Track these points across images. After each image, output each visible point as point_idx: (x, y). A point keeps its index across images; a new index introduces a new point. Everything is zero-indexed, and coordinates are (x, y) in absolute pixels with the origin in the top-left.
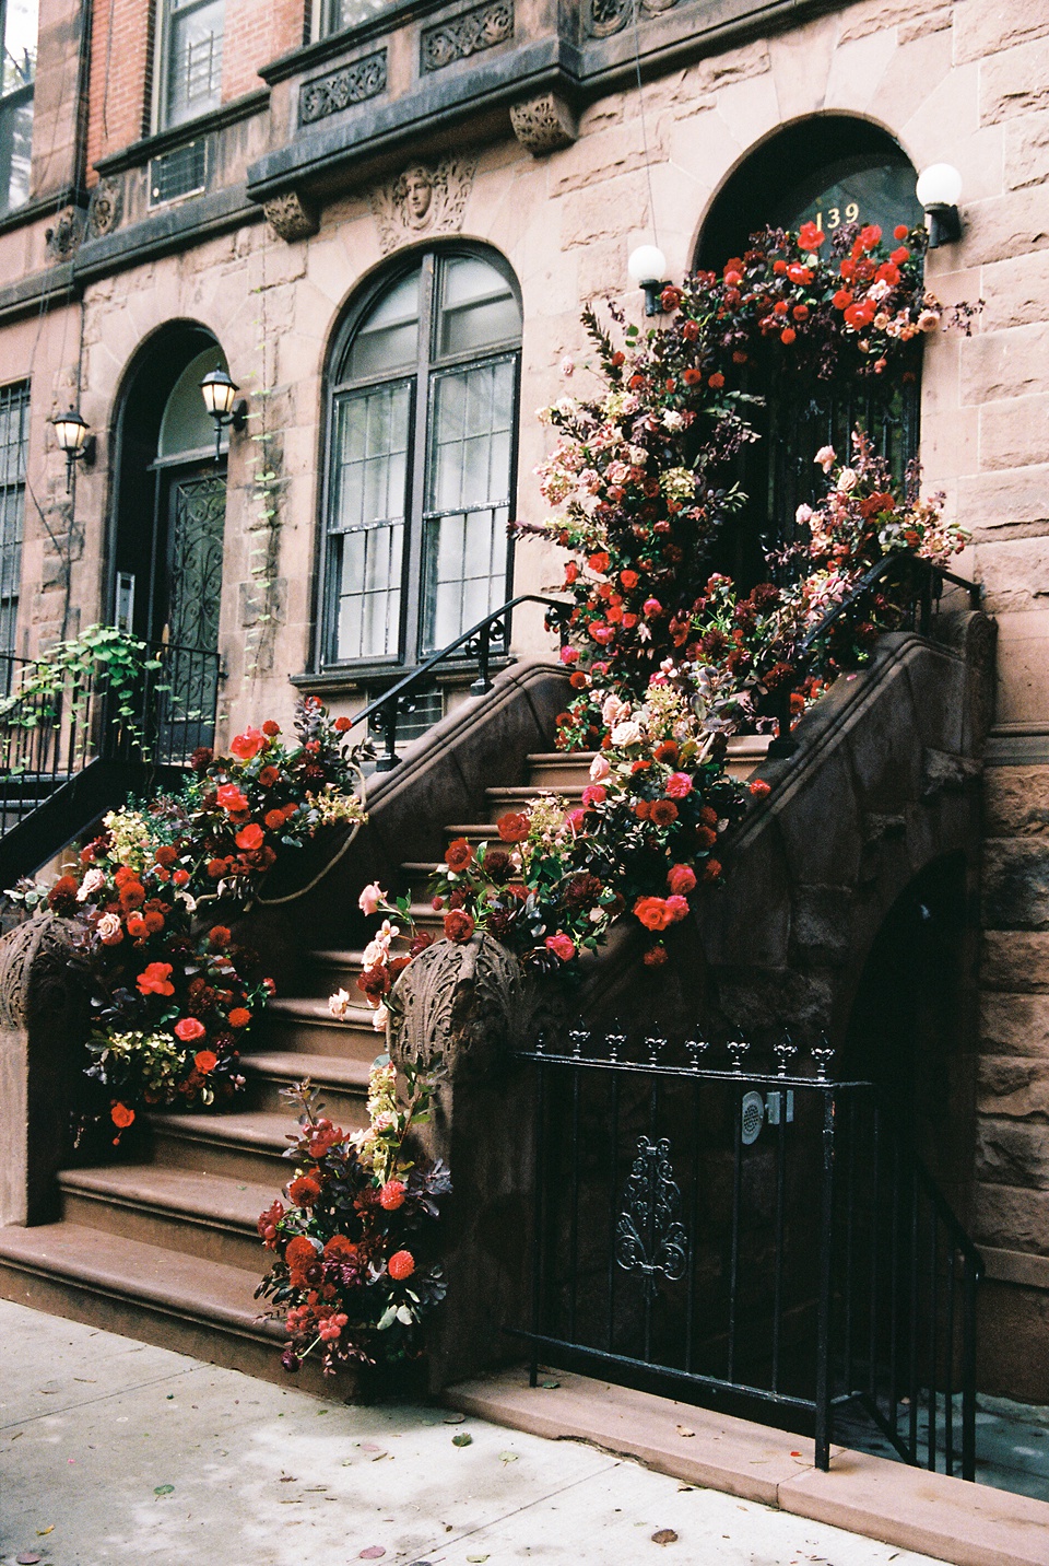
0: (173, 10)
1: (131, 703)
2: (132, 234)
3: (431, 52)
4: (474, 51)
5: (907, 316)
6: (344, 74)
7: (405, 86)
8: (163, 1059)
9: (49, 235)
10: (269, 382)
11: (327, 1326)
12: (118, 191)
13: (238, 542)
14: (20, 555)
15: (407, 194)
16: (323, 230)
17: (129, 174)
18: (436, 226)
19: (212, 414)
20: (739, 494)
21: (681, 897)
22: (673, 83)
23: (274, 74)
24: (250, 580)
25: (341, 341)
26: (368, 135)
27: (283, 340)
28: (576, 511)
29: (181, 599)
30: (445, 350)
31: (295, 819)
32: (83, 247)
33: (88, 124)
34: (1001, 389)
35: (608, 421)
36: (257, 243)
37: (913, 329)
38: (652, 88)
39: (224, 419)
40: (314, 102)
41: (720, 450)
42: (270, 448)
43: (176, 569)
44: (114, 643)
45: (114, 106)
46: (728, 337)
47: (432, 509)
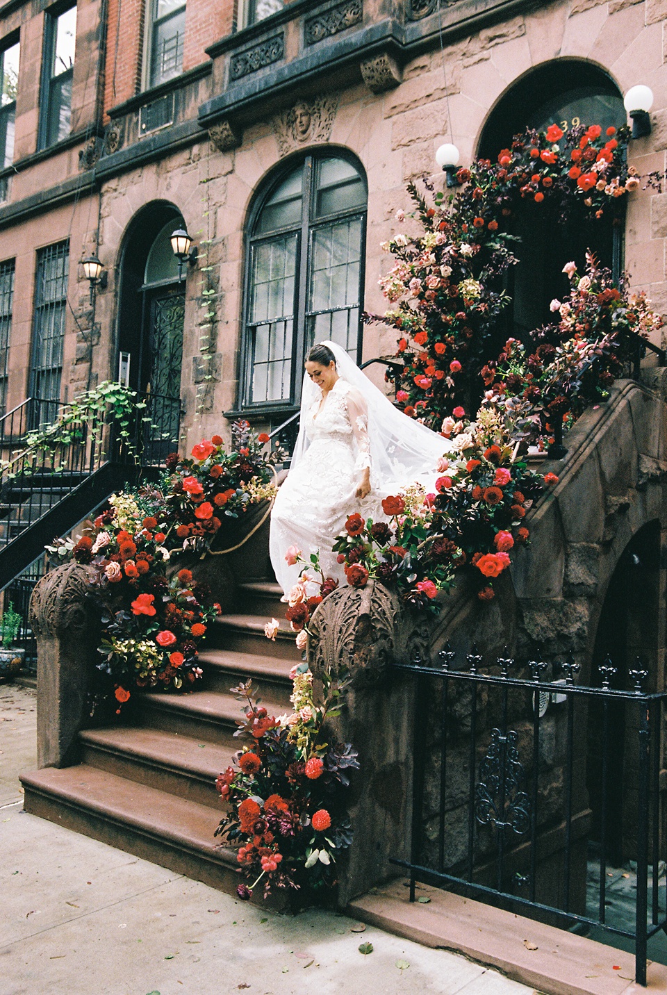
0: (155, 20)
1: (127, 429)
2: (129, 151)
3: (311, 33)
4: (338, 31)
5: (618, 181)
6: (257, 50)
7: (295, 54)
8: (148, 658)
9: (81, 154)
10: (211, 235)
11: (267, 861)
12: (121, 127)
13: (192, 333)
14: (63, 343)
15: (296, 120)
16: (244, 143)
17: (128, 117)
18: (314, 138)
19: (177, 255)
20: (506, 297)
21: (505, 554)
22: (463, 46)
23: (215, 52)
24: (199, 355)
25: (255, 210)
26: (272, 84)
27: (219, 211)
28: (405, 307)
29: (157, 368)
30: (319, 213)
31: (233, 499)
32: (101, 160)
33: (104, 89)
35: (426, 250)
36: (204, 153)
37: (622, 190)
38: (450, 49)
39: (183, 259)
40: (239, 67)
41: (496, 269)
42: (212, 275)
43: (155, 350)
44: (118, 392)
45: (120, 77)
46: (499, 199)
47: (311, 309)
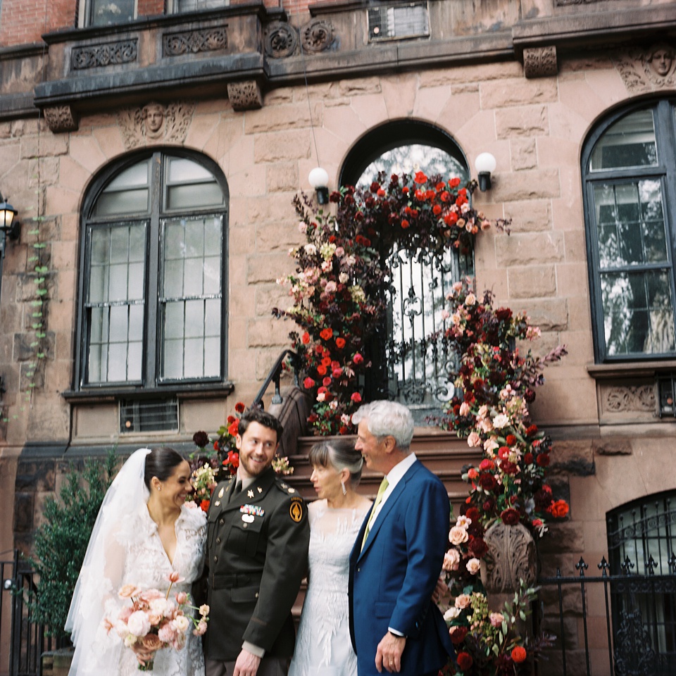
3: (170, 46)
4: (200, 51)
5: (473, 222)
6: (106, 47)
7: (152, 61)
10: (39, 212)
15: (147, 118)
16: (82, 129)
18: (166, 138)
22: (324, 88)
23: (53, 38)
24: (23, 331)
26: (130, 83)
27: (48, 189)
30: (168, 206)
34: (518, 262)
35: (325, 259)
36: (28, 130)
37: (477, 228)
38: (311, 89)
39: (7, 232)
40: (82, 58)
46: (367, 221)
